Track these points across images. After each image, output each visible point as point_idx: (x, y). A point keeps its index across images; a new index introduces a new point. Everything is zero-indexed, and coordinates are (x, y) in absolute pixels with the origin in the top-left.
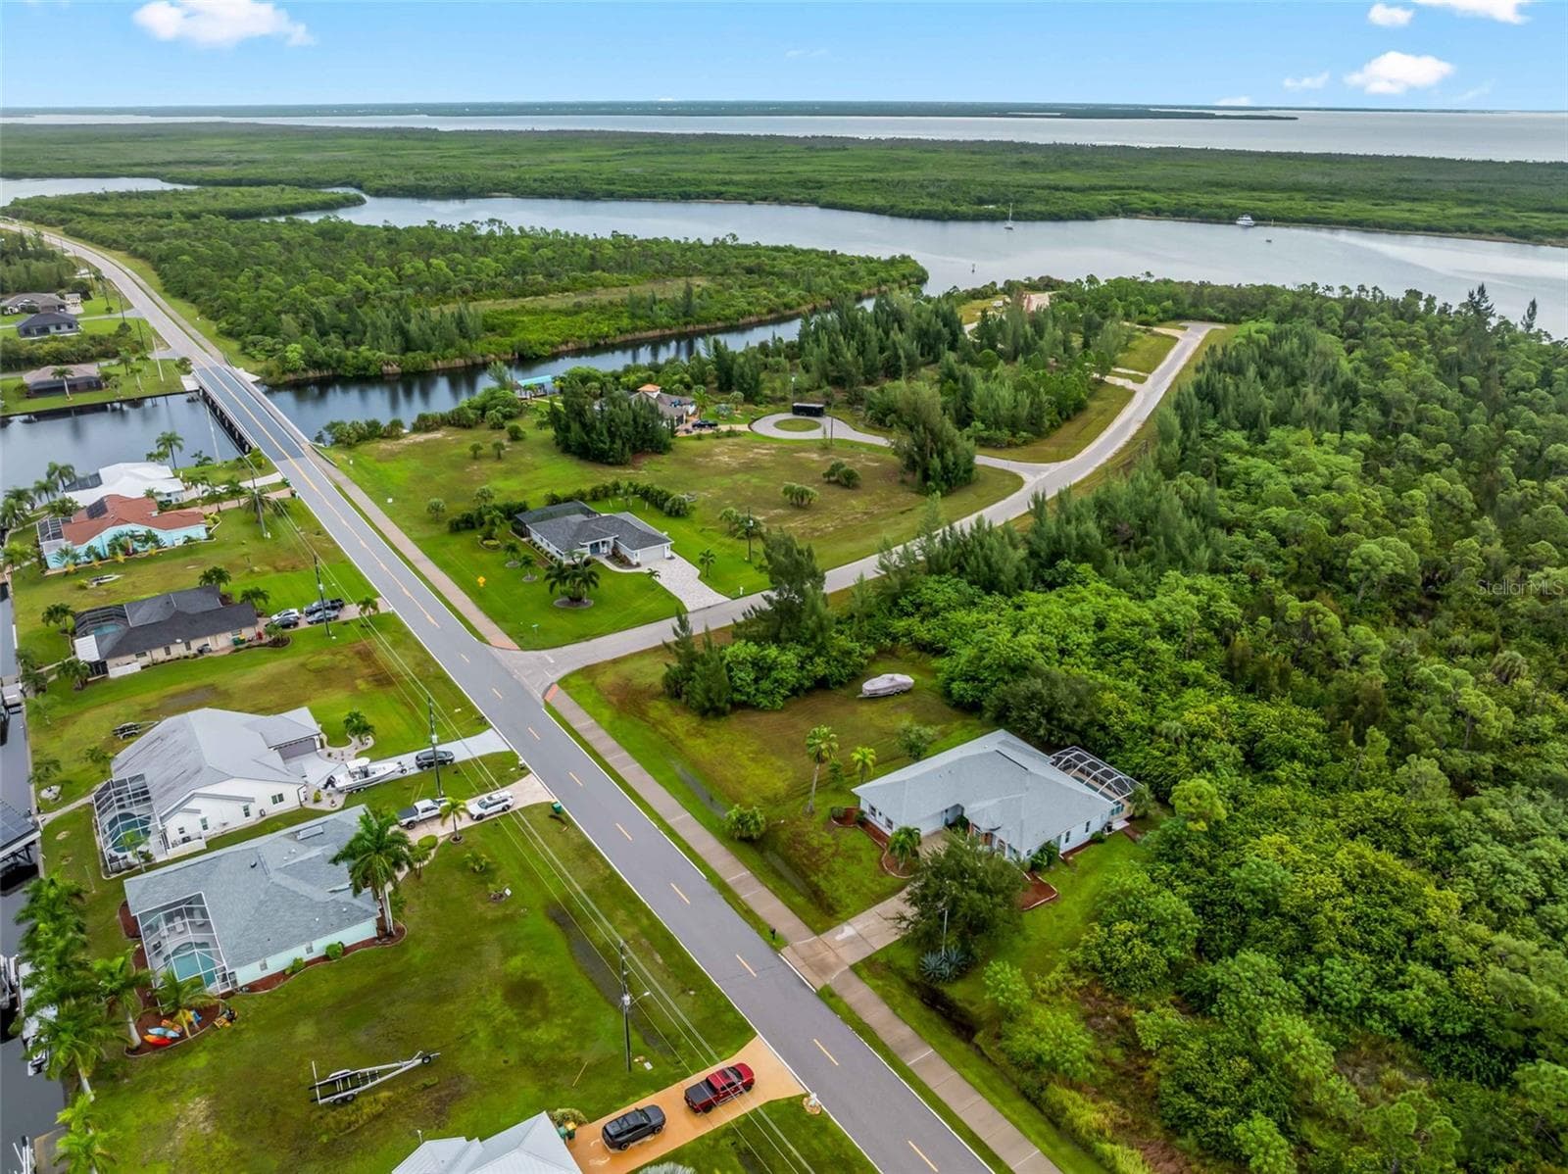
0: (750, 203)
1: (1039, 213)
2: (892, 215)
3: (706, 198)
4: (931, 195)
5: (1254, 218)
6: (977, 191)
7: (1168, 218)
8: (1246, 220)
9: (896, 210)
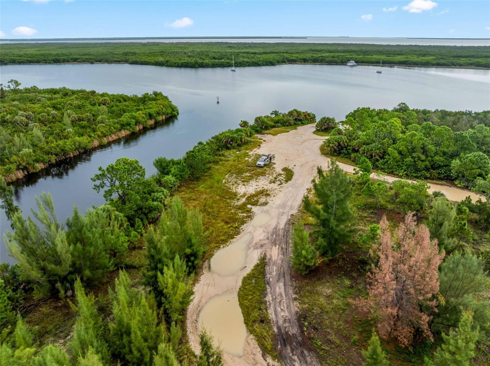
0: (92, 63)
1: (247, 62)
2: (167, 66)
3: (68, 61)
4: (189, 57)
5: (356, 62)
6: (213, 55)
7: (311, 63)
8: (352, 63)
9: (169, 64)
